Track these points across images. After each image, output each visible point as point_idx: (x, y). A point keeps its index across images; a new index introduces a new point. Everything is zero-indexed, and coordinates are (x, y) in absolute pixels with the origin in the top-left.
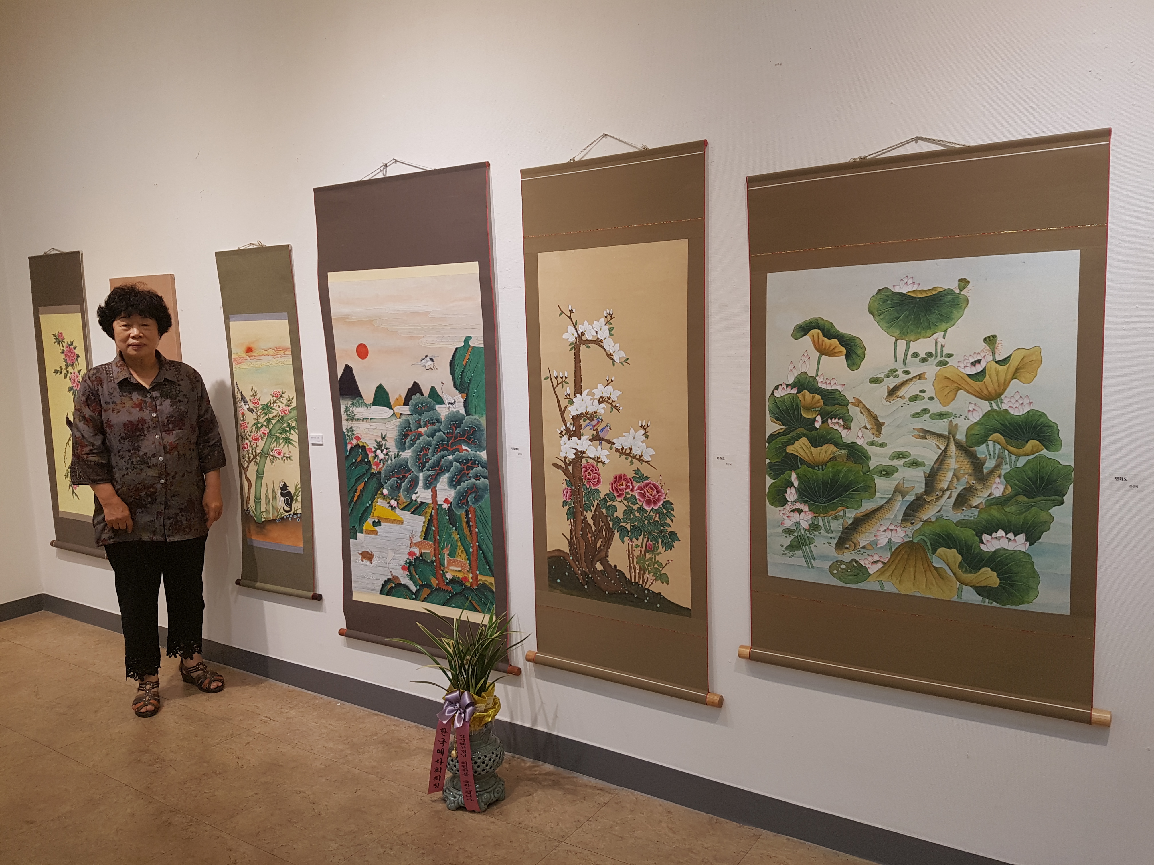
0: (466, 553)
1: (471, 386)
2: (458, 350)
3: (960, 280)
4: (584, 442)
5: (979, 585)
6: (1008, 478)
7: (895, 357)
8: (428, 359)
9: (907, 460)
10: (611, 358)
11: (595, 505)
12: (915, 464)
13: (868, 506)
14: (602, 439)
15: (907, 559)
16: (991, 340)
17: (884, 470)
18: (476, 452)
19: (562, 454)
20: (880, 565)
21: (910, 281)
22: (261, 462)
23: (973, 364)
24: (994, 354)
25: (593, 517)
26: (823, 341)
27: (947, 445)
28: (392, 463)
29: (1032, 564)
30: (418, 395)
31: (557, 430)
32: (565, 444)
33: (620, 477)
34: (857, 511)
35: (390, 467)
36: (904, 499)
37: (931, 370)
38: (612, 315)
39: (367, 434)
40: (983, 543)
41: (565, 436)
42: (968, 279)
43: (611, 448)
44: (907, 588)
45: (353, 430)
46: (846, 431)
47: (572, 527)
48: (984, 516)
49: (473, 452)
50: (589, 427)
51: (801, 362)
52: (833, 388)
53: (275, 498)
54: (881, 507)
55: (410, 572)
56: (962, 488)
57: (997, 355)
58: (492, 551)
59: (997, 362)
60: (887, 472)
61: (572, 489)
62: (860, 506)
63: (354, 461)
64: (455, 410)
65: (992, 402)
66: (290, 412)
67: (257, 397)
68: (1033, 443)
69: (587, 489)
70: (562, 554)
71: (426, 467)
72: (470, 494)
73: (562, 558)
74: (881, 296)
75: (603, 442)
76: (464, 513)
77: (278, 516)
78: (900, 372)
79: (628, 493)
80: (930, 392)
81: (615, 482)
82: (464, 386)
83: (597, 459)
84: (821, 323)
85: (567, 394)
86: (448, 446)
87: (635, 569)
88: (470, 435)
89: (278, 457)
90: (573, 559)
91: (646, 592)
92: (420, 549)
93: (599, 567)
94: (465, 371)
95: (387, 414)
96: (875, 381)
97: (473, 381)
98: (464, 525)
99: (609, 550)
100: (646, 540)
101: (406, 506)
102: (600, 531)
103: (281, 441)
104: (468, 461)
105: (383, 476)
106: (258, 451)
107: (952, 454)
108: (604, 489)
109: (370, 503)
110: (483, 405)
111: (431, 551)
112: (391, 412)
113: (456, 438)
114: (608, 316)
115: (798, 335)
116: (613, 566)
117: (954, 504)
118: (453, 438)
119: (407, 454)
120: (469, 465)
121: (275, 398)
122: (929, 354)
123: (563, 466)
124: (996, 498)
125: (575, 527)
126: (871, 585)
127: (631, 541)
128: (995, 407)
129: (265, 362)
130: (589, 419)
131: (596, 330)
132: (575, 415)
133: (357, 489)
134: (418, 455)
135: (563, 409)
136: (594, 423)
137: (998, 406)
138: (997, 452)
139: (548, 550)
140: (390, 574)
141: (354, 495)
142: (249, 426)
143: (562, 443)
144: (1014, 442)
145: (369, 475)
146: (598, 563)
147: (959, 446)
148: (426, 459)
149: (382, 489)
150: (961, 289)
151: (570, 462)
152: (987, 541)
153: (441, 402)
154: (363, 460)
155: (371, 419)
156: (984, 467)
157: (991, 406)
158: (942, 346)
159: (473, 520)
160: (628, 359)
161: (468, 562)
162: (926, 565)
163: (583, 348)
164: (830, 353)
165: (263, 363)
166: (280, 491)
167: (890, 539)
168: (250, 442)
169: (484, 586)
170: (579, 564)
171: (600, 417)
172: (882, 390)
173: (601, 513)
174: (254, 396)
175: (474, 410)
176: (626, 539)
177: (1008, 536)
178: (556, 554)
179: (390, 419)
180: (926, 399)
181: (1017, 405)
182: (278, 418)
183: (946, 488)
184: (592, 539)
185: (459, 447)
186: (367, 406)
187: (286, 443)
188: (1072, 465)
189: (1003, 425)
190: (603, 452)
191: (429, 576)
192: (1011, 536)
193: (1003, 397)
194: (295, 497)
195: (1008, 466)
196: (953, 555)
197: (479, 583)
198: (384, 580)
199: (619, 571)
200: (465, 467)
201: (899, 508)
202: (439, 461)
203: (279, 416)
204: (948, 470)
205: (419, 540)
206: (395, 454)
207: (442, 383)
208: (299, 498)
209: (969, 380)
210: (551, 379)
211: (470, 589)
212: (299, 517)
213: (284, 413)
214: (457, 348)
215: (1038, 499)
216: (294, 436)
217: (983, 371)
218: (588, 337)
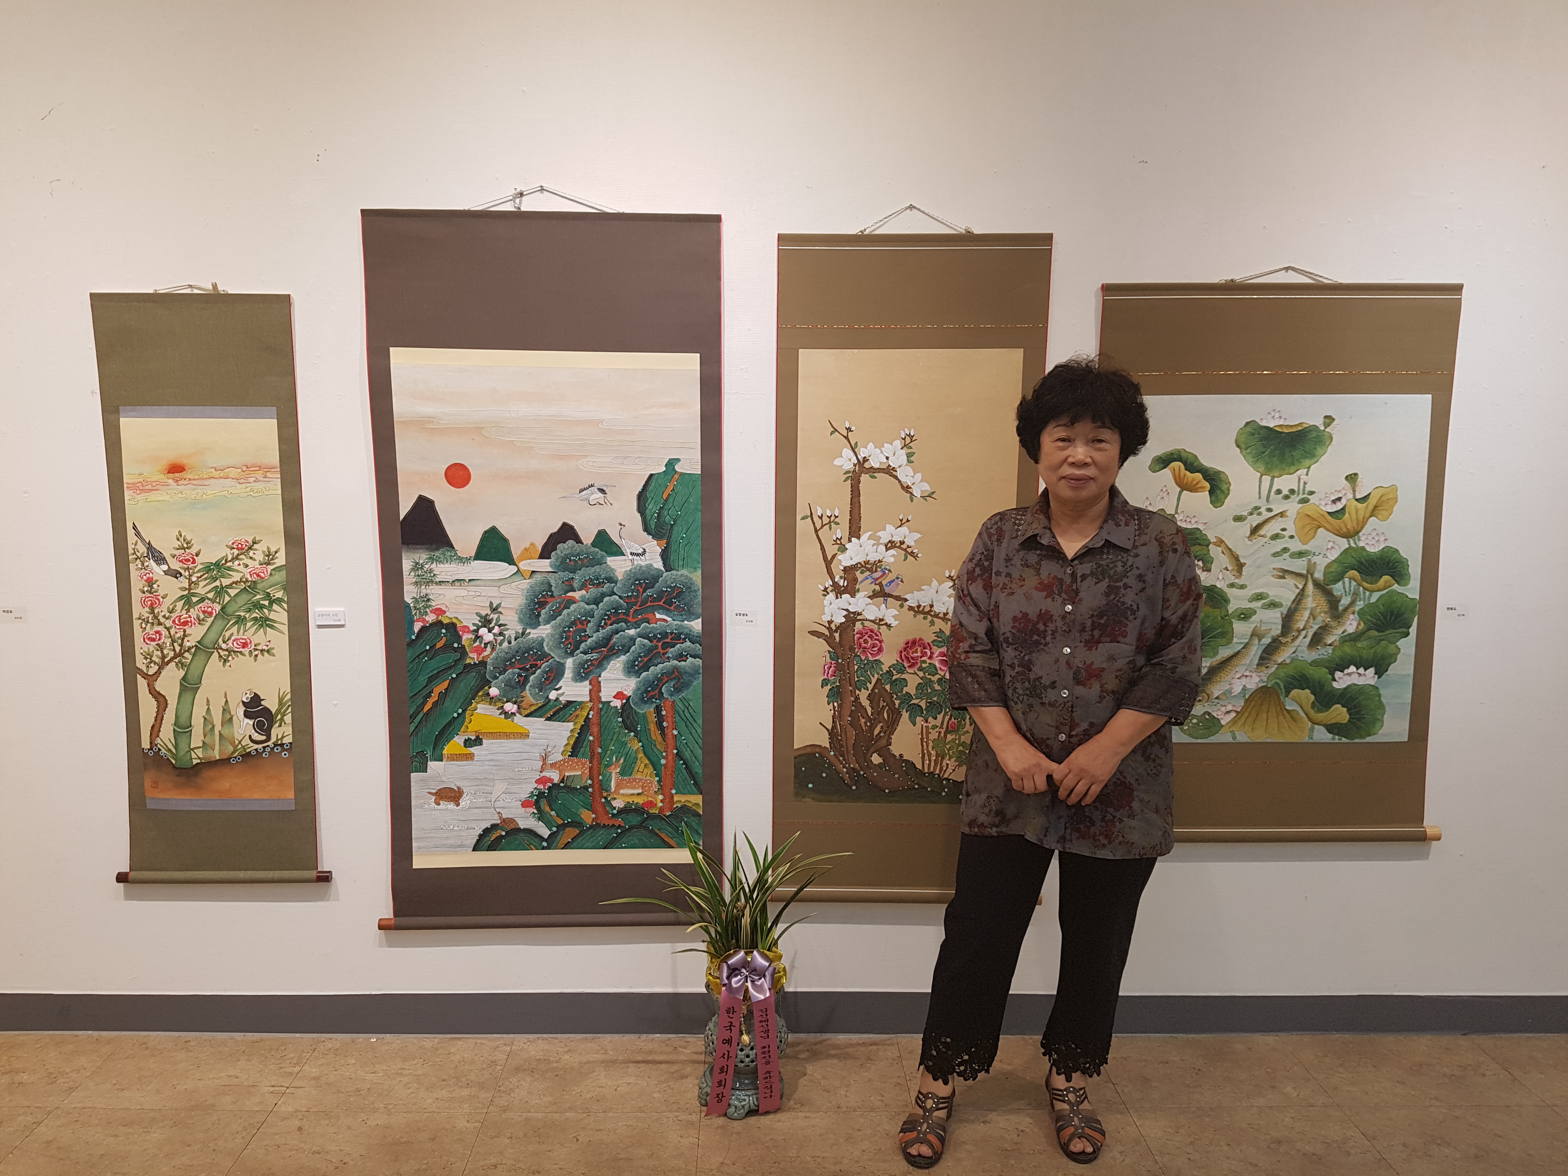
0: (654, 766)
1: (675, 528)
2: (655, 477)
3: (1326, 417)
4: (861, 600)
5: (1329, 723)
6: (1361, 613)
7: (1260, 493)
8: (594, 489)
9: (1265, 601)
10: (907, 492)
11: (874, 681)
12: (1273, 605)
13: (1224, 653)
14: (890, 596)
15: (1261, 705)
16: (1352, 478)
17: (1242, 614)
18: (683, 621)
19: (826, 618)
20: (1233, 715)
21: (1277, 415)
22: (195, 663)
23: (1334, 502)
24: (1354, 491)
25: (869, 698)
26: (1185, 475)
27: (1305, 585)
28: (510, 648)
29: (1379, 696)
30: (571, 542)
31: (819, 586)
32: (831, 603)
33: (914, 642)
34: (1213, 660)
35: (507, 653)
36: (1261, 643)
37: (1293, 507)
38: (912, 437)
39: (461, 604)
40: (1335, 680)
41: (831, 594)
42: (1334, 417)
43: (902, 606)
44: (1260, 735)
45: (429, 600)
46: (1205, 573)
47: (834, 713)
48: (1339, 653)
49: (676, 623)
50: (870, 580)
51: (1159, 498)
52: (1194, 527)
53: (228, 721)
54: (1239, 652)
55: (539, 808)
56: (1317, 627)
57: (1357, 493)
58: (701, 758)
59: (1357, 500)
60: (1245, 615)
61: (837, 663)
62: (1216, 653)
63: (428, 648)
64: (643, 564)
65: (1350, 540)
66: (271, 574)
67: (193, 551)
68: (1386, 578)
69: (862, 660)
70: (818, 750)
71: (581, 649)
72: (667, 682)
73: (817, 755)
74: (1248, 429)
75: (889, 599)
76: (652, 710)
77: (234, 752)
78: (1263, 510)
79: (924, 662)
80: (1291, 531)
81: (905, 649)
82: (663, 529)
83: (880, 622)
84: (1183, 455)
85: (837, 538)
86: (628, 616)
87: (930, 755)
88: (672, 598)
89: (241, 652)
90: (834, 755)
91: (944, 782)
92: (560, 772)
93: (876, 759)
94: (666, 507)
95: (504, 572)
96: (1238, 519)
97: (679, 522)
98: (652, 727)
99: (893, 737)
100: (947, 718)
101: (536, 710)
102: (880, 713)
103: (249, 624)
104: (665, 635)
105: (490, 667)
106: (187, 644)
107: (1309, 593)
108: (888, 659)
109: (460, 711)
110: (697, 555)
111: (583, 772)
112: (514, 569)
113: (644, 602)
114: (907, 437)
115: (1157, 468)
116: (897, 755)
117: (1310, 643)
118: (639, 603)
119: (544, 632)
120: (668, 640)
121: (236, 552)
122: (1292, 491)
123: (827, 633)
124: (1350, 634)
125: (840, 712)
126: (1223, 737)
127: (927, 721)
128: (1353, 545)
129: (213, 490)
130: (868, 569)
131: (887, 455)
132: (849, 565)
133: (431, 692)
134: (564, 632)
135: (829, 559)
136: (876, 575)
137: (1355, 543)
138: (1352, 590)
139: (795, 748)
140: (496, 817)
141: (424, 703)
142: (167, 603)
143: (826, 603)
144: (1369, 578)
145: (460, 667)
146: (875, 755)
147: (1317, 584)
148: (580, 636)
149: (487, 688)
150: (1327, 425)
151: (838, 628)
152: (1340, 678)
153: (617, 551)
154: (448, 647)
155: (470, 580)
156: (1340, 604)
157: (1349, 544)
158: (1305, 483)
159: (670, 719)
160: (933, 493)
161: (657, 779)
162: (1279, 708)
163: (864, 478)
164: (1192, 488)
165: (209, 492)
166: (242, 709)
167: (1245, 686)
168: (168, 629)
169: (685, 809)
170: (844, 759)
171: (887, 567)
172: (1245, 528)
173: (883, 691)
174: (184, 549)
175: (681, 563)
176: (919, 720)
177: (1359, 671)
178: (809, 750)
179: (509, 580)
180: (1287, 538)
181: (1373, 542)
182: (243, 586)
183: (1302, 627)
184: (866, 725)
185: (650, 616)
186: (462, 560)
187: (261, 626)
188: (1418, 597)
189: (1358, 562)
190: (889, 613)
191: (578, 809)
192: (1361, 670)
193: (1360, 534)
194: (279, 717)
195: (1362, 602)
196: (1306, 695)
197: (675, 806)
198: (484, 827)
199: (907, 761)
200: (660, 644)
201: (1255, 651)
202: (609, 638)
203: (244, 583)
204: (1305, 609)
205: (561, 758)
206: (517, 633)
207: (621, 524)
208: (288, 718)
209: (1329, 517)
210: (812, 519)
211: (658, 817)
212: (286, 750)
213: (258, 575)
214: (651, 475)
215: (1388, 632)
216: (280, 615)
217: (1343, 509)
218: (874, 463)
